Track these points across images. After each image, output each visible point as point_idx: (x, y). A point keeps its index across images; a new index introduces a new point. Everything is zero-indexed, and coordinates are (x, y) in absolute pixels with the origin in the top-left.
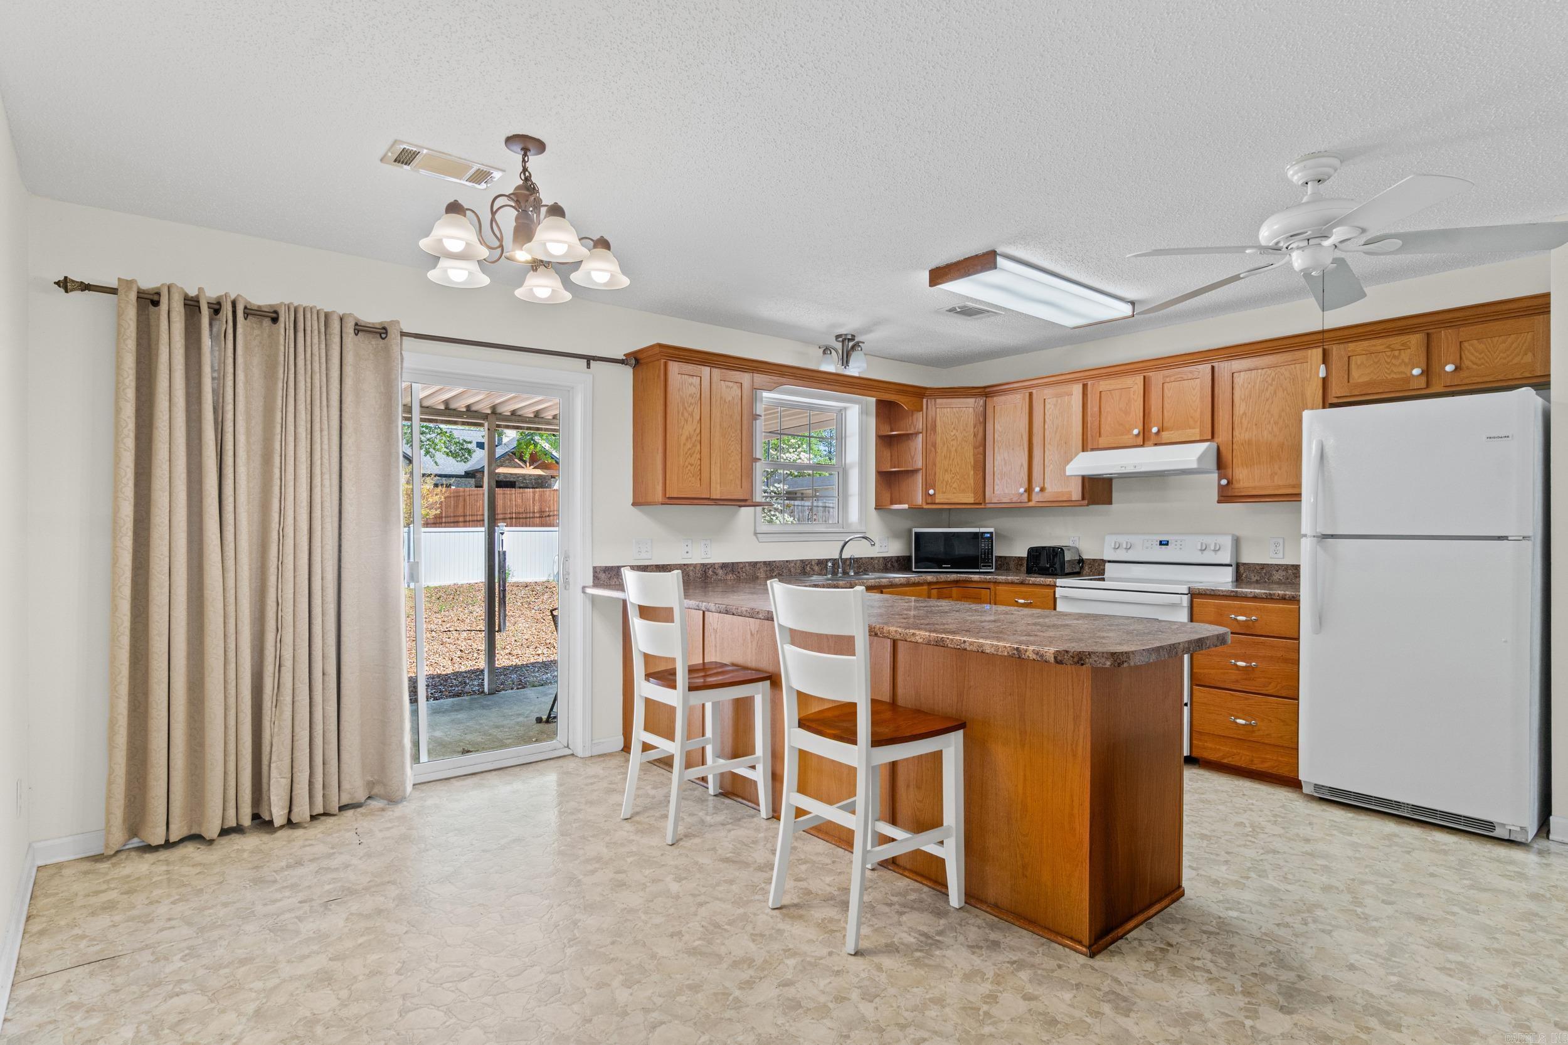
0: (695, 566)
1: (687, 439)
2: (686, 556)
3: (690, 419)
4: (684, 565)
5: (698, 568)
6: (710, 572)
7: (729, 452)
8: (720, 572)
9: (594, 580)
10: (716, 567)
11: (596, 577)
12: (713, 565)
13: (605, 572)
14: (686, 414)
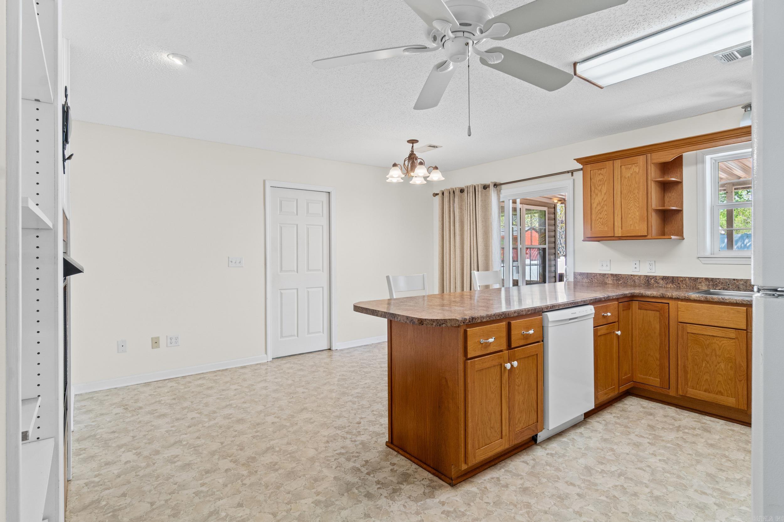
0: (640, 276)
1: (597, 205)
2: (635, 270)
3: (599, 194)
4: (632, 275)
5: (642, 278)
6: (652, 281)
7: (629, 207)
8: (661, 282)
9: (574, 278)
10: (658, 278)
11: (575, 277)
12: (655, 277)
13: (580, 275)
14: (596, 191)
